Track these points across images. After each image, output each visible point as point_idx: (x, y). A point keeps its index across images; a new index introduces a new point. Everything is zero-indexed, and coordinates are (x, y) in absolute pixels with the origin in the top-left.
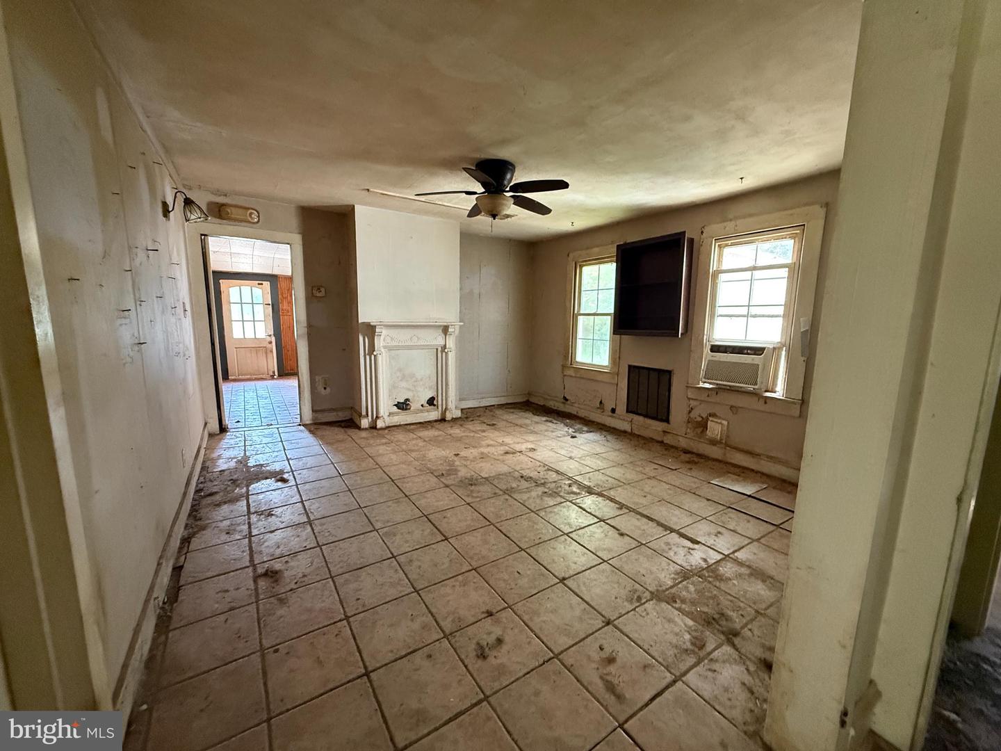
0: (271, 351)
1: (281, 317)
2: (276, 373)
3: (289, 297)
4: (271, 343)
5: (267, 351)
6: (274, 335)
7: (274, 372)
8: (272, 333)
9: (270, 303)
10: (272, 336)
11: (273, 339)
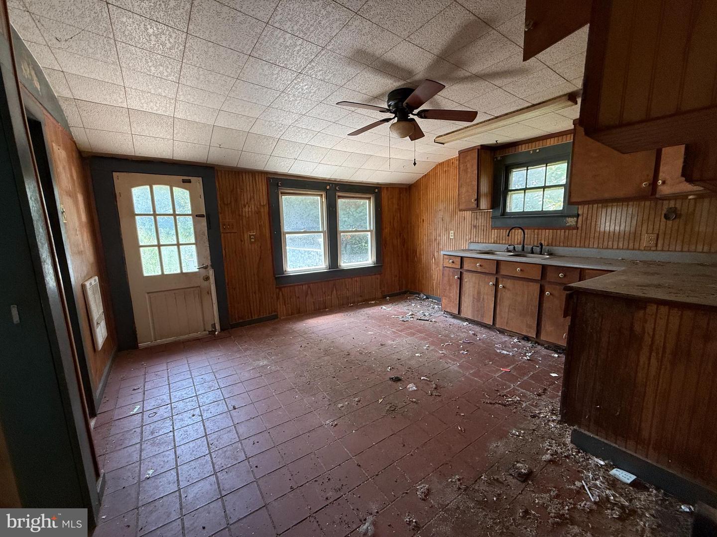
0: (209, 293)
1: (222, 236)
2: (218, 327)
3: (233, 204)
4: (207, 279)
5: (202, 293)
6: (212, 266)
7: (214, 326)
8: (209, 263)
9: (205, 214)
10: (209, 267)
11: (211, 273)
